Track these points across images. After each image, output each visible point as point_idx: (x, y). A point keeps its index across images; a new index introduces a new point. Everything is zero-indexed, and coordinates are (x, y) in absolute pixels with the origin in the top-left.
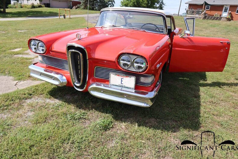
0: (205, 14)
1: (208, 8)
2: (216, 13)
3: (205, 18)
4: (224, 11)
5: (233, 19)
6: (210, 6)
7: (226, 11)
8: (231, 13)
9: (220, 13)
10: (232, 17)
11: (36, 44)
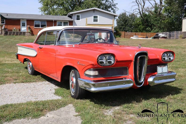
0: (5, 29)
1: (4, 23)
2: (14, 28)
3: (6, 33)
4: (22, 26)
5: (34, 33)
6: (5, 20)
7: (24, 25)
8: (29, 27)
9: (18, 27)
10: (32, 31)
11: (106, 57)
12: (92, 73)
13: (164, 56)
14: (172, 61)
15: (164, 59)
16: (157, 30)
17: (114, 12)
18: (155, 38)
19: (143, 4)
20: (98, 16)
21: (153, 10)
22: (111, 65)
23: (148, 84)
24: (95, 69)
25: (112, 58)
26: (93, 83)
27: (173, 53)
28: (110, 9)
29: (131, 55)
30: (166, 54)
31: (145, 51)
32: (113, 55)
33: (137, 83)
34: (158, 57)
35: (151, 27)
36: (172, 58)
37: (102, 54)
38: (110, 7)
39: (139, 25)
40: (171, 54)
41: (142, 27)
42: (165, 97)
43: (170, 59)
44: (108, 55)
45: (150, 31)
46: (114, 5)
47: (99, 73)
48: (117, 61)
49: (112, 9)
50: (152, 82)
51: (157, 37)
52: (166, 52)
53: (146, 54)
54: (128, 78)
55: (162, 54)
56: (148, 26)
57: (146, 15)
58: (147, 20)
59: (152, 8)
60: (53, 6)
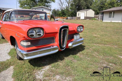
11: (35, 31)
12: (25, 44)
13: (78, 29)
14: (82, 31)
15: (78, 30)
16: (67, 16)
17: (50, 8)
18: (66, 19)
19: (62, 5)
20: (44, 10)
21: (66, 8)
22: (41, 37)
23: (68, 47)
24: (27, 41)
25: (42, 31)
26: (25, 53)
27: (83, 26)
28: (49, 7)
29: (56, 28)
30: (79, 27)
31: (67, 25)
32: (42, 29)
33: (61, 48)
34: (75, 29)
35: (65, 15)
36: (82, 30)
37: (31, 28)
38: (49, 6)
39: (60, 14)
40: (82, 27)
41: (61, 15)
42: (78, 53)
43: (81, 30)
44: (38, 29)
45: (65, 16)
46: (50, 6)
47: (31, 43)
48: (46, 33)
49: (50, 7)
50: (71, 46)
51: (67, 19)
52: (79, 26)
53: (67, 27)
54: (55, 46)
55: (77, 27)
56: (64, 14)
57: (63, 10)
58: (63, 12)
59: (65, 7)
60: (25, 5)
